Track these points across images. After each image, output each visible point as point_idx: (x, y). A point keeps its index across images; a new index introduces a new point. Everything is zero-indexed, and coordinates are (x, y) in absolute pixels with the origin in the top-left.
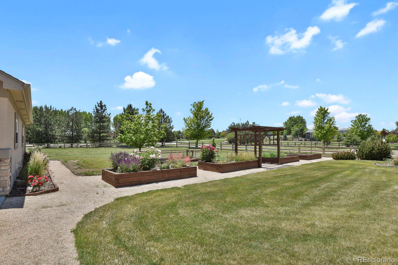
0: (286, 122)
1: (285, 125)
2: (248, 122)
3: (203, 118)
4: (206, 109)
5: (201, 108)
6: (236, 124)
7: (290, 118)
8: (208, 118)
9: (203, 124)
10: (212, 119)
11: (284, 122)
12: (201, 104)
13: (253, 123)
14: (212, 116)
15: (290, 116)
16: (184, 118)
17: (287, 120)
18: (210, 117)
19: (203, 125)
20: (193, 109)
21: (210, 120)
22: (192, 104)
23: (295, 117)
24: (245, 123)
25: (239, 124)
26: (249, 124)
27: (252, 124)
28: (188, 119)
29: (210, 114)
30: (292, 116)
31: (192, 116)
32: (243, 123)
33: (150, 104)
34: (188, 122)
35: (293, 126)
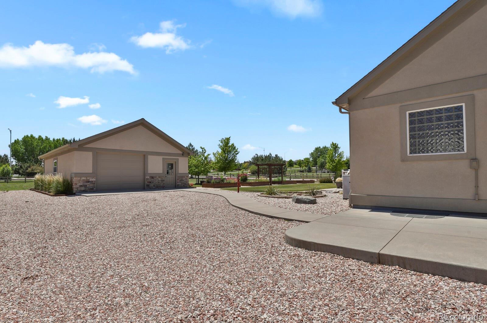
0: (312, 153)
1: (311, 156)
2: (270, 154)
3: (230, 152)
4: (232, 144)
5: (228, 143)
6: (259, 155)
7: (317, 149)
8: (235, 152)
9: (230, 157)
10: (238, 153)
11: (311, 153)
12: (228, 139)
13: (276, 155)
14: (238, 150)
15: (316, 147)
16: (213, 153)
17: (314, 151)
18: (236, 151)
19: (230, 159)
20: (221, 144)
21: (236, 154)
22: (220, 140)
23: (321, 147)
24: (267, 155)
25: (262, 156)
26: (272, 156)
27: (274, 156)
28: (217, 153)
29: (236, 148)
30: (318, 147)
31: (220, 151)
32: (266, 155)
33: (204, 148)
34: (216, 156)
35: (319, 157)
